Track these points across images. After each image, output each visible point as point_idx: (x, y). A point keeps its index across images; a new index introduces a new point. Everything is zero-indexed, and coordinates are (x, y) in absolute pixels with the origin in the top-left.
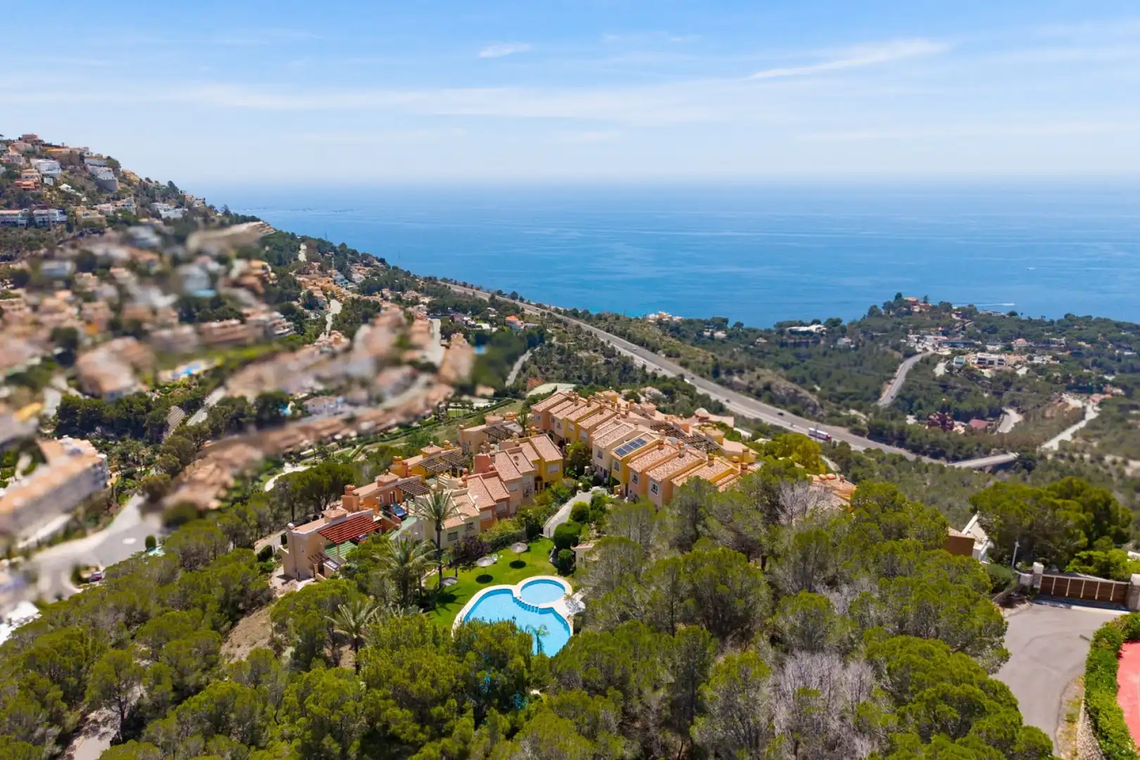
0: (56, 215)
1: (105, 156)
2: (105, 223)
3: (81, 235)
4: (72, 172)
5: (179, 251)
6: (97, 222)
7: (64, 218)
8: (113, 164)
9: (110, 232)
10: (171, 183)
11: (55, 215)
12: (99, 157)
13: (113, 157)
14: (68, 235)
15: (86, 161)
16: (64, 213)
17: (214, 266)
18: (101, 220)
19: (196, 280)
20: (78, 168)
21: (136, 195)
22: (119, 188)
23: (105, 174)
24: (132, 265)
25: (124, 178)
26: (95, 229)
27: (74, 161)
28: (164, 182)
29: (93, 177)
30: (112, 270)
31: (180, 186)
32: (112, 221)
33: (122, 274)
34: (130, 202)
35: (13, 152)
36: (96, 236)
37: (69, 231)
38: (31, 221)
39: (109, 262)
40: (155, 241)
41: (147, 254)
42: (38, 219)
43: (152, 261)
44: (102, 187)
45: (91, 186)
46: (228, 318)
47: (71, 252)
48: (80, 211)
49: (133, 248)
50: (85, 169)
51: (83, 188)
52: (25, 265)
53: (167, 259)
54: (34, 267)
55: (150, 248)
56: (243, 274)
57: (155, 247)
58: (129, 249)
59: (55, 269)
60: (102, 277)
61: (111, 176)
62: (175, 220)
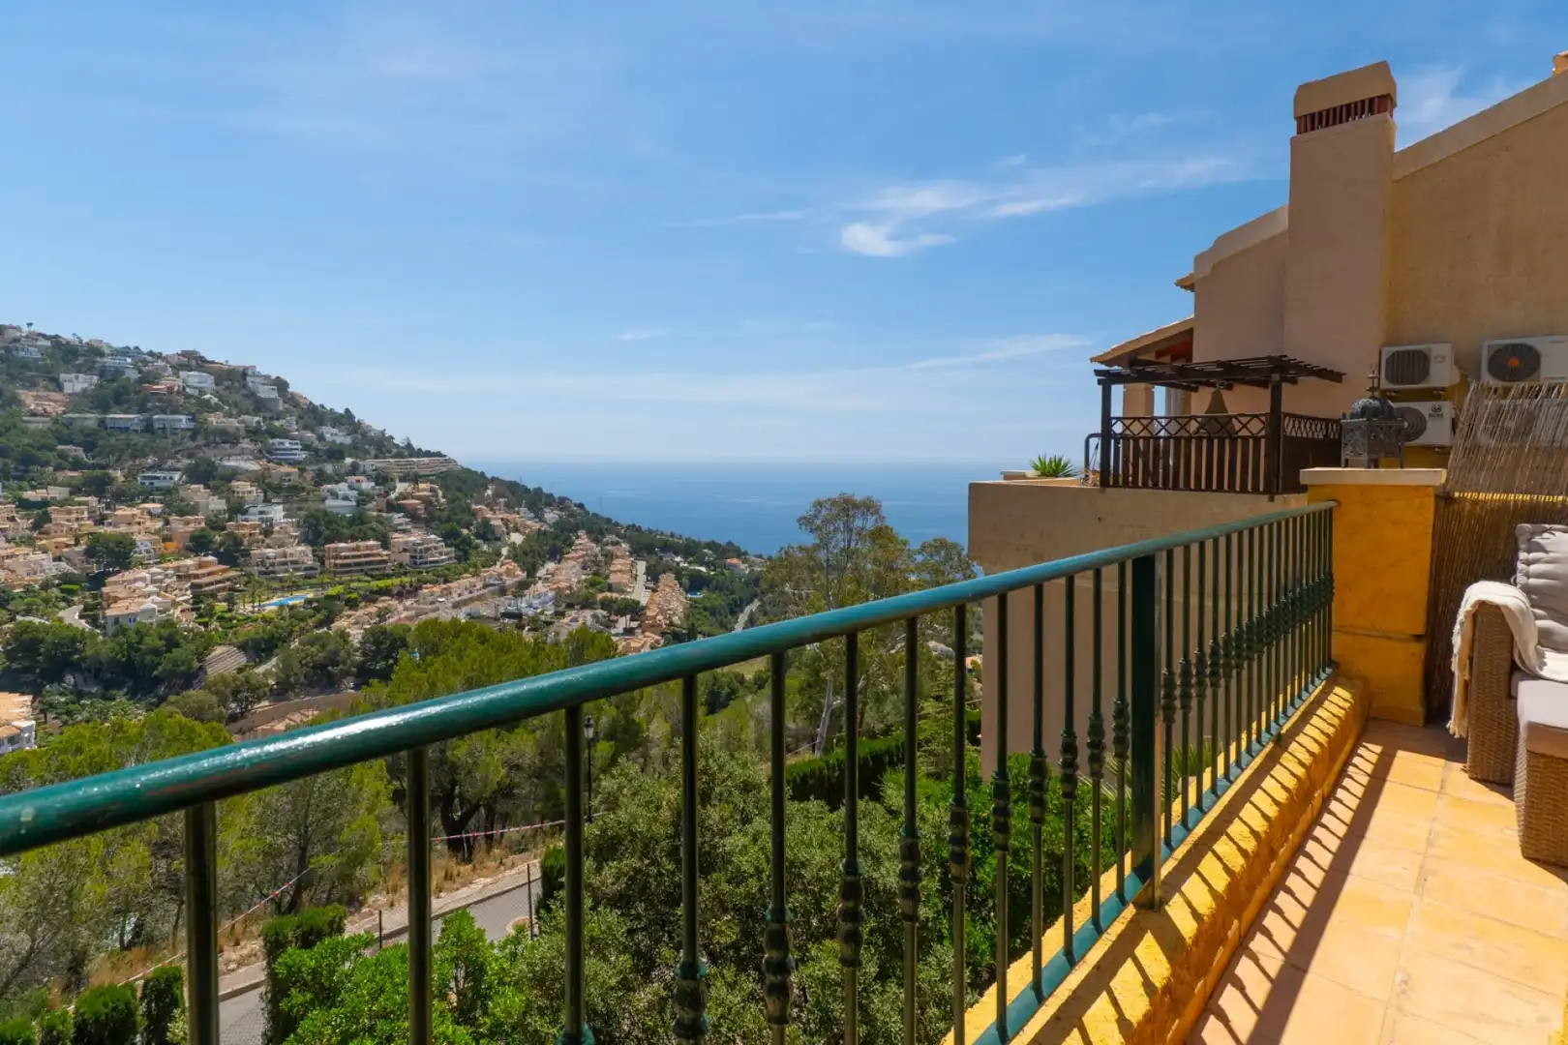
0: (183, 421)
1: (274, 376)
2: (243, 433)
3: (207, 445)
4: (227, 388)
5: (329, 468)
6: (232, 431)
7: (191, 425)
8: (281, 385)
9: (246, 444)
10: (347, 411)
11: (180, 420)
12: (267, 377)
13: (282, 377)
14: (191, 444)
15: (249, 379)
16: (193, 420)
17: (367, 485)
18: (237, 429)
19: (339, 499)
20: (236, 384)
21: (301, 417)
22: (281, 408)
23: (266, 392)
24: (260, 479)
25: (293, 400)
26: (229, 438)
27: (234, 380)
28: (341, 411)
29: (252, 395)
30: (235, 483)
31: (358, 416)
32: (253, 433)
33: (242, 486)
34: (290, 423)
35: (160, 363)
36: (227, 446)
37: (193, 438)
38: (149, 428)
39: (234, 474)
40: (303, 455)
41: (286, 469)
42: (157, 426)
43: (288, 474)
44: (260, 406)
45: (247, 403)
46: (365, 538)
47: (187, 461)
48: (215, 420)
49: (269, 461)
50: (245, 386)
51: (236, 404)
52: (118, 475)
53: (309, 475)
54: (131, 475)
55: (292, 463)
56: (403, 496)
57: (300, 462)
58: (264, 462)
59: (158, 478)
60: (216, 491)
61: (274, 395)
62: (341, 444)
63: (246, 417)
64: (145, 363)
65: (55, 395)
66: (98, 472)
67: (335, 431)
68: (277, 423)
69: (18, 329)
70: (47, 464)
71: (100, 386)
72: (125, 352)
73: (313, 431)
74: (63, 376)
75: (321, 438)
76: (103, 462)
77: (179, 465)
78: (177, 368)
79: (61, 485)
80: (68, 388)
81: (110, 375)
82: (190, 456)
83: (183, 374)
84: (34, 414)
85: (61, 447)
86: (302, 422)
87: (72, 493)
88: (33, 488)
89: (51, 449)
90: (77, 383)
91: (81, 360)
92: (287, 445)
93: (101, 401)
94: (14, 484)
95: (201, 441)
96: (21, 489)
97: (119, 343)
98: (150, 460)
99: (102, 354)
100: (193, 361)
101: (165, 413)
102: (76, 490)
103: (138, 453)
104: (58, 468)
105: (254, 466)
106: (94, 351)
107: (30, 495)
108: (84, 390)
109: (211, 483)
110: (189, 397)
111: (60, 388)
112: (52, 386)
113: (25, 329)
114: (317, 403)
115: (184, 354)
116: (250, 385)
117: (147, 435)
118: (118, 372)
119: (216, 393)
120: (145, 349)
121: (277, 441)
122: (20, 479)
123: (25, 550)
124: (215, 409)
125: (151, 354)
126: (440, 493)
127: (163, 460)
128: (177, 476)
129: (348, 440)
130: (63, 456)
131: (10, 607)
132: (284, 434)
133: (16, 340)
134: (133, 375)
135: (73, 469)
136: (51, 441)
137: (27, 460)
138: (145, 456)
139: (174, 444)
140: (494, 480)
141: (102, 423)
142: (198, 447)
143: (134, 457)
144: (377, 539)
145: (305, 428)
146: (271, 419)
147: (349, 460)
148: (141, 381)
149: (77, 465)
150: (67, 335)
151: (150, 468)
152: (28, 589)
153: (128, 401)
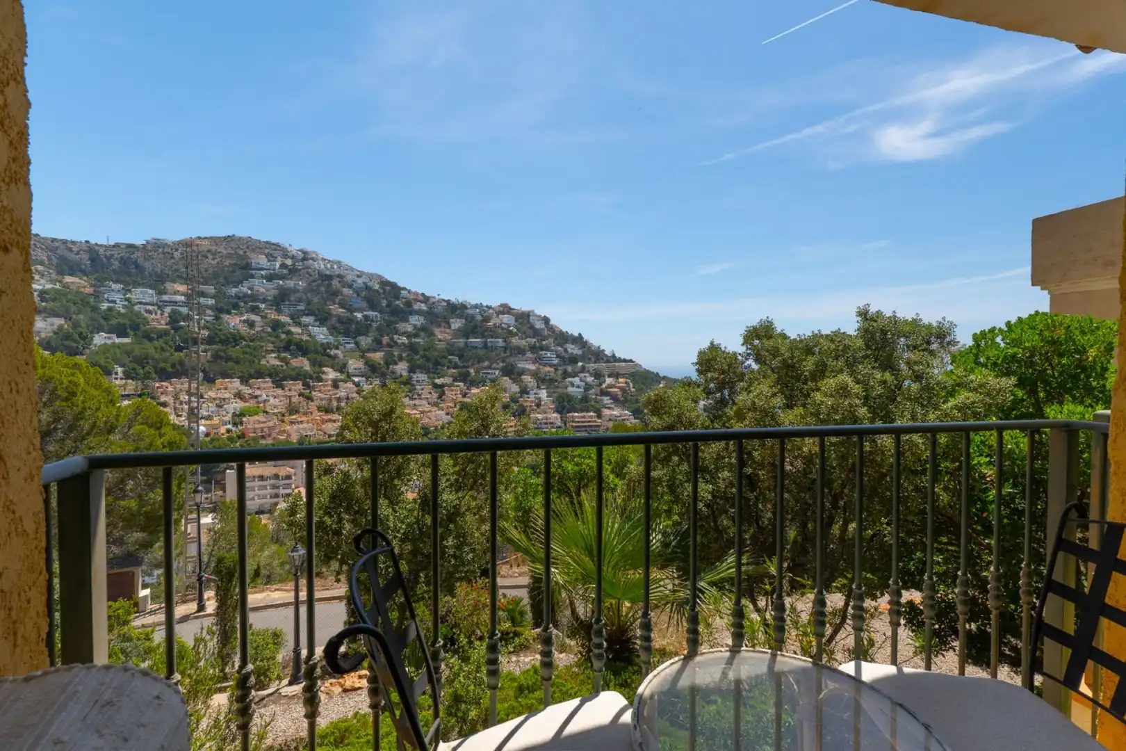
0: (500, 342)
1: (543, 315)
2: (527, 348)
3: (511, 355)
4: (521, 323)
5: (570, 369)
6: (522, 347)
7: (504, 344)
8: (546, 320)
9: (529, 355)
10: (580, 334)
11: (498, 342)
12: (540, 316)
14: (503, 355)
15: (531, 318)
16: (505, 341)
17: (590, 379)
18: (525, 346)
19: (575, 387)
20: (525, 321)
21: (556, 339)
22: (546, 334)
23: (539, 325)
24: (535, 375)
25: (552, 329)
26: (520, 351)
27: (524, 318)
28: (576, 334)
29: (532, 327)
30: (523, 377)
31: (586, 337)
32: (533, 348)
33: (527, 379)
34: (549, 342)
35: (491, 311)
36: (520, 356)
37: (505, 352)
38: (485, 346)
39: (523, 372)
40: (556, 361)
41: (548, 369)
42: (489, 345)
43: (549, 372)
44: (536, 333)
45: (530, 332)
46: (588, 411)
47: (501, 364)
48: (515, 341)
49: (540, 364)
50: (529, 322)
51: (525, 333)
52: (472, 371)
53: (560, 372)
54: (477, 372)
55: (551, 366)
56: (610, 386)
57: (555, 365)
58: (537, 365)
59: (489, 373)
60: (514, 381)
61: (543, 326)
62: (576, 354)
63: (529, 339)
64: (485, 311)
65: (448, 331)
66: (464, 370)
67: (573, 346)
68: (544, 343)
69: (434, 297)
70: (443, 366)
71: (466, 325)
72: (476, 306)
73: (562, 347)
74: (451, 320)
75: (566, 350)
76: (466, 365)
77: (498, 366)
78: (499, 313)
79: (450, 376)
80: (453, 327)
81: (470, 319)
82: (503, 362)
83: (501, 316)
84: (440, 341)
85: (450, 357)
86: (556, 342)
87: (454, 381)
88: (439, 378)
89: (446, 358)
90: (457, 324)
91: (458, 312)
92: (549, 355)
93: (467, 332)
94: (432, 375)
95: (508, 354)
96: (434, 378)
97: (473, 303)
98: (486, 363)
99: (467, 308)
100: (505, 309)
101: (492, 337)
102: (455, 380)
103: (480, 360)
104: (448, 368)
105: (532, 367)
106: (463, 307)
107: (438, 381)
108: (459, 328)
109: (513, 377)
110: (503, 329)
111: (450, 327)
112: (446, 326)
113: (437, 297)
114: (564, 330)
115: (502, 305)
116: (531, 321)
117: (484, 351)
118: (473, 317)
119: (515, 327)
120: (485, 304)
121: (544, 352)
122: (434, 373)
123: (435, 409)
124: (516, 334)
125: (487, 306)
126: (631, 385)
127: (492, 364)
128: (497, 372)
129: (580, 352)
130: (450, 361)
131: (429, 436)
132: (547, 349)
133: (434, 303)
134: (479, 318)
135: (454, 368)
136: (446, 354)
137: (437, 364)
138: (483, 361)
139: (497, 355)
140: (664, 378)
141: (466, 343)
142: (507, 356)
143: (479, 362)
144: (595, 412)
145: (558, 345)
146: (542, 340)
147: (580, 364)
148: (483, 321)
149: (456, 367)
150: (453, 300)
151: (485, 368)
152: (436, 427)
153: (477, 332)
